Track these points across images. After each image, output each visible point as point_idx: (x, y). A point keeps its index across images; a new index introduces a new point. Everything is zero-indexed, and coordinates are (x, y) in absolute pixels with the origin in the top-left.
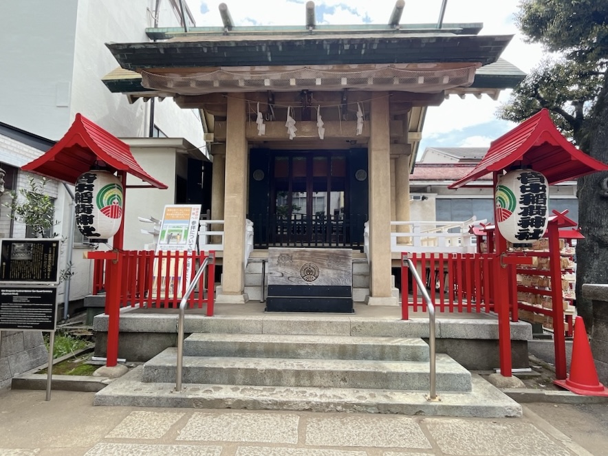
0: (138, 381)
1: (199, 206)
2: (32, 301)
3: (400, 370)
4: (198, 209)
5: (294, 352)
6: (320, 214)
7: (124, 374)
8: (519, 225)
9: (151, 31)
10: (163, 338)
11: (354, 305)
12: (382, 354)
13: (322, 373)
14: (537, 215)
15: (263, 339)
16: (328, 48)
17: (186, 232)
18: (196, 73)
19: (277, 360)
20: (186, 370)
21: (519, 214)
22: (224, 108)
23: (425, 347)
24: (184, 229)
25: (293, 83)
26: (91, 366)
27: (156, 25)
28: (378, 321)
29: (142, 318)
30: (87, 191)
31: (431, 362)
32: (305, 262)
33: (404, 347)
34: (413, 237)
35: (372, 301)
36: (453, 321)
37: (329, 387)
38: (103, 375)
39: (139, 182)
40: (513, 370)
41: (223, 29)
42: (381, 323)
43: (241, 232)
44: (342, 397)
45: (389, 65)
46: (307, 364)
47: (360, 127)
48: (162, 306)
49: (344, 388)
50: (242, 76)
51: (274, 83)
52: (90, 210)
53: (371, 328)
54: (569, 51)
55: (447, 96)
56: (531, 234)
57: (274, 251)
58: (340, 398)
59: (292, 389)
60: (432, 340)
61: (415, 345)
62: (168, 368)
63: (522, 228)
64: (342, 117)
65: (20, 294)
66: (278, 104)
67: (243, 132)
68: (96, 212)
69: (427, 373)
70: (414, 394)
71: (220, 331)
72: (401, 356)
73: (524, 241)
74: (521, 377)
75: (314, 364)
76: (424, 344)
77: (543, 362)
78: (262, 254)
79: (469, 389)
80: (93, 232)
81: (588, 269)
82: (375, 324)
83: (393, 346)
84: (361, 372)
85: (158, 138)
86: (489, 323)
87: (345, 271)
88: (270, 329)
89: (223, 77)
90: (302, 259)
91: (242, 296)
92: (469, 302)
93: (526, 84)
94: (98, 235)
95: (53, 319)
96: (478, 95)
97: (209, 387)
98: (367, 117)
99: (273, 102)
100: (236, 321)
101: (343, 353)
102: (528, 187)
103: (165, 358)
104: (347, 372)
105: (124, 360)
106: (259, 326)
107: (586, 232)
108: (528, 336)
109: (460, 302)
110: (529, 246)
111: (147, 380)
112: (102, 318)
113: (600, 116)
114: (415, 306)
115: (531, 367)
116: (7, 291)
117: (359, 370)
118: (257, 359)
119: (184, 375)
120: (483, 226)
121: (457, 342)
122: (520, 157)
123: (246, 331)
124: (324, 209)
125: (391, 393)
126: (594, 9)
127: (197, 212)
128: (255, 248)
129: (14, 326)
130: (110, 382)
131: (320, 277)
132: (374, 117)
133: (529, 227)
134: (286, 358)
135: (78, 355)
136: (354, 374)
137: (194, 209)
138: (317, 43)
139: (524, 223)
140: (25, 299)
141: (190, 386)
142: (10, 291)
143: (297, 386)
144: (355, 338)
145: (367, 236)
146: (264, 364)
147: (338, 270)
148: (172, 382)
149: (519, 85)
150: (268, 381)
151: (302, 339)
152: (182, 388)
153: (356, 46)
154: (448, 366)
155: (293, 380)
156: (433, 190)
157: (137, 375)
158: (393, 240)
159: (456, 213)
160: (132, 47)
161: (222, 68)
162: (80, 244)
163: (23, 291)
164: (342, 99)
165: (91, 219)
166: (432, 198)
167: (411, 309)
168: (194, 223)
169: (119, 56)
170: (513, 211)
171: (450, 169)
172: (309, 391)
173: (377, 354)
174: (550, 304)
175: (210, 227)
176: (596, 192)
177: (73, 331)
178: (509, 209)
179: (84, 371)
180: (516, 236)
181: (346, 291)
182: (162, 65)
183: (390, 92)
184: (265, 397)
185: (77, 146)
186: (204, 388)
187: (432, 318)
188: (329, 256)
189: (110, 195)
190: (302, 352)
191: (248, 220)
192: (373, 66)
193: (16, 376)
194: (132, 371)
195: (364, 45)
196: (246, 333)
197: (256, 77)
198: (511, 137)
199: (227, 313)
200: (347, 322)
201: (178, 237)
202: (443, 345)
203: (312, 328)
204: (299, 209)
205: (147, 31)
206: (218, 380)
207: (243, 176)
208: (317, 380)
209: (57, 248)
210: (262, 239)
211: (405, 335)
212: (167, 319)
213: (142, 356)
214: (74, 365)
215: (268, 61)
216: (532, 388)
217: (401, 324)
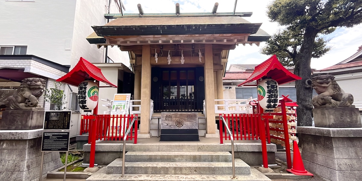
0: (104, 173)
1: (130, 94)
2: (58, 138)
3: (219, 166)
4: (129, 96)
5: (173, 159)
6: (183, 96)
7: (97, 171)
8: (267, 102)
9: (107, 15)
10: (114, 154)
11: (199, 137)
12: (212, 159)
13: (186, 168)
14: (274, 98)
15: (159, 153)
16: (186, 28)
17: (124, 106)
18: (130, 38)
19: (166, 163)
20: (126, 168)
21: (267, 98)
22: (141, 51)
23: (231, 156)
24: (123, 105)
25: (171, 42)
26: (82, 168)
27: (109, 12)
28: (210, 144)
29: (106, 145)
30: (84, 90)
31: (232, 162)
32: (177, 119)
33: (221, 156)
34: (225, 106)
35: (207, 136)
36: (242, 144)
37: (189, 174)
38: (88, 171)
39: (105, 85)
40: (269, 165)
41: (139, 14)
42: (211, 145)
43: (149, 106)
44: (195, 178)
45: (212, 35)
46: (179, 164)
47: (200, 59)
48: (114, 140)
49: (195, 174)
50: (150, 39)
51: (163, 41)
52: (85, 98)
53: (207, 147)
54: (288, 26)
55: (238, 45)
56: (272, 106)
57: (164, 114)
58: (194, 179)
59: (173, 175)
60: (233, 152)
61: (226, 155)
62: (118, 167)
63: (268, 104)
64: (192, 55)
65: (53, 135)
66: (164, 50)
67: (149, 62)
68: (88, 99)
69: (231, 167)
70: (226, 176)
71: (140, 150)
72: (220, 160)
73: (270, 109)
74: (273, 168)
75: (182, 164)
76: (230, 154)
77: (282, 162)
78: (158, 115)
79: (250, 174)
80: (86, 107)
81: (302, 120)
82: (208, 146)
83: (216, 155)
84: (203, 167)
85: (109, 63)
86: (258, 145)
87: (195, 122)
88: (162, 149)
89: (141, 40)
90: (176, 117)
91: (149, 134)
92: (249, 135)
93: (272, 39)
94: (88, 108)
95: (67, 146)
96: (251, 44)
97: (136, 175)
98: (203, 55)
99: (162, 49)
100: (147, 146)
101: (195, 159)
102: (270, 86)
103: (116, 163)
104: (196, 167)
105: (97, 165)
106: (157, 148)
107: (300, 103)
108: (275, 150)
109: (245, 136)
110: (272, 111)
111: (109, 173)
112: (87, 145)
113: (303, 53)
114: (226, 137)
115: (277, 164)
116: (47, 134)
117: (202, 166)
118: (157, 163)
119: (125, 170)
120: (255, 101)
121: (244, 153)
122: (265, 75)
123: (152, 150)
124: (185, 93)
125: (216, 176)
126: (297, 10)
127: (129, 97)
128: (154, 112)
129: (50, 150)
130: (92, 174)
131: (184, 125)
132: (206, 55)
133: (271, 103)
134: (170, 162)
135: (75, 163)
136: (200, 168)
137: (128, 96)
138: (181, 26)
139: (269, 101)
140: (55, 137)
141: (128, 175)
142: (48, 134)
143: (175, 174)
144: (200, 152)
145: (204, 106)
146: (160, 165)
147: (192, 122)
148: (120, 174)
149: (268, 40)
150: (162, 172)
151: (176, 153)
152: (125, 176)
153: (198, 28)
154: (240, 163)
155: (173, 171)
156: (234, 84)
157: (103, 171)
158: (216, 108)
159: (245, 94)
160: (103, 27)
161: (141, 36)
162: (74, 111)
163: (54, 134)
164: (192, 47)
165: (85, 102)
166: (234, 87)
167: (224, 139)
168: (128, 102)
169: (97, 31)
170: (264, 96)
171: (241, 74)
172: (180, 176)
173: (210, 159)
174: (284, 136)
175: (133, 103)
176: (303, 86)
177: (72, 152)
178: (263, 95)
179: (79, 170)
180: (266, 107)
181: (196, 131)
182: (115, 35)
183: (213, 44)
184: (161, 179)
185: (80, 71)
186: (134, 176)
187: (232, 143)
188: (188, 116)
189: (93, 91)
190: (177, 159)
191: (151, 100)
192: (205, 35)
193: (49, 172)
194: (101, 169)
195: (201, 27)
196: (152, 151)
197: (156, 39)
198: (263, 65)
199: (143, 142)
200: (196, 145)
201: (121, 108)
202: (238, 155)
203: (181, 148)
204: (173, 93)
205: (105, 15)
206: (140, 172)
207: (149, 81)
208: (184, 171)
209: (70, 115)
210: (157, 108)
211: (222, 150)
212: (117, 145)
213: (105, 162)
214: (74, 168)
215: (161, 33)
216: (277, 173)
217: (220, 146)
